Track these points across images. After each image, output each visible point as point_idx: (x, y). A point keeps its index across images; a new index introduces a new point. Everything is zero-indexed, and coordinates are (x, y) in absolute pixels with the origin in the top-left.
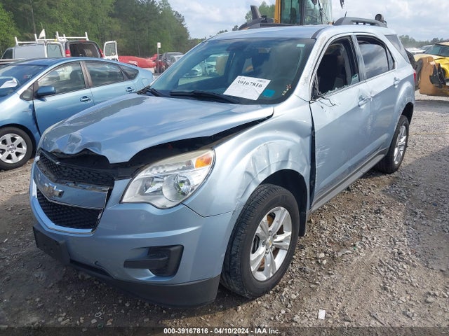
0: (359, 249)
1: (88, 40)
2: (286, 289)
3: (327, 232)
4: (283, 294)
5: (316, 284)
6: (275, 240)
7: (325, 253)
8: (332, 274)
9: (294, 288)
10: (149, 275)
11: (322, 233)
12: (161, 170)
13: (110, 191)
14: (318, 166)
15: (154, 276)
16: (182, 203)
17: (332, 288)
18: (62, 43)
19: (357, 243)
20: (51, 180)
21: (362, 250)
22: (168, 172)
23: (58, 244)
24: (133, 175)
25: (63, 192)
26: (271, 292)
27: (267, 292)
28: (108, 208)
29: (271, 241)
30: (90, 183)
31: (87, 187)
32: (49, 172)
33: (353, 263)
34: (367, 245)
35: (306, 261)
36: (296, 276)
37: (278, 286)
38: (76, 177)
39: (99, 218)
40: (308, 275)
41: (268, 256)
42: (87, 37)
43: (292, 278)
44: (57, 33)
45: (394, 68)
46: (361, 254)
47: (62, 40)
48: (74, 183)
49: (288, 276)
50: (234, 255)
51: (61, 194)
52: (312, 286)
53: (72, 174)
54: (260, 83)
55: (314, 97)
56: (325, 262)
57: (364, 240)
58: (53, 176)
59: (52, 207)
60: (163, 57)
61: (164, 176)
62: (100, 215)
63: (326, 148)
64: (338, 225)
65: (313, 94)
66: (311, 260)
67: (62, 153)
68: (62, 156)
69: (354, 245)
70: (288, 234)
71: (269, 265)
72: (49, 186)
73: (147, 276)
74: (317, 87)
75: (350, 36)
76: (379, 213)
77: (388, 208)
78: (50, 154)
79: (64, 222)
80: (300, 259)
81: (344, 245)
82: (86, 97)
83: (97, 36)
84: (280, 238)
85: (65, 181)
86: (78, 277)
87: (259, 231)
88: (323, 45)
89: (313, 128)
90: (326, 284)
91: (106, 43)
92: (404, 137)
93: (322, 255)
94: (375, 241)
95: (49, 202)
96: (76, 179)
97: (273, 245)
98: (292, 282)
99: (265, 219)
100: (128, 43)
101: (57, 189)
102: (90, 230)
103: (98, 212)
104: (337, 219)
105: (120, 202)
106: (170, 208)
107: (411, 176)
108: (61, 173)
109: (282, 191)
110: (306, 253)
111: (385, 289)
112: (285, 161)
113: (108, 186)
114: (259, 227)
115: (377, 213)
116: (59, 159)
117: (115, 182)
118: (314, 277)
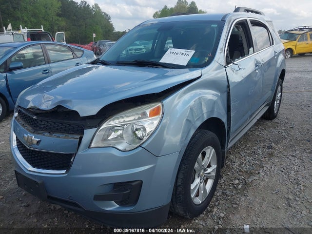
0: (263, 176)
1: (43, 31)
2: (215, 210)
3: (237, 164)
4: (214, 213)
5: (237, 204)
6: (206, 172)
7: (239, 180)
8: (247, 196)
9: (221, 208)
10: (113, 206)
11: (233, 165)
12: (122, 120)
13: (81, 139)
14: (232, 114)
15: (118, 206)
16: (140, 146)
17: (249, 206)
18: (25, 33)
19: (261, 171)
20: (30, 131)
21: (265, 176)
22: (127, 121)
23: (37, 183)
24: (99, 125)
25: (40, 141)
26: (204, 212)
27: (202, 213)
28: (80, 152)
29: (203, 173)
30: (63, 133)
31: (61, 136)
32: (27, 125)
33: (261, 187)
34: (268, 173)
35: (226, 186)
36: (221, 199)
37: (208, 207)
38: (50, 128)
39: (72, 160)
40: (230, 197)
41: (202, 185)
42: (42, 29)
43: (218, 201)
44: (21, 26)
45: (273, 44)
46: (265, 179)
47: (24, 31)
48: (50, 133)
49: (215, 199)
50: (179, 186)
51: (38, 142)
52: (234, 206)
53: (47, 126)
54: (187, 53)
55: (228, 63)
56: (240, 187)
57: (265, 168)
58: (30, 128)
59: (30, 154)
60: (97, 44)
61: (124, 125)
62: (72, 159)
63: (237, 101)
64: (244, 158)
65: (226, 61)
66: (230, 186)
67: (38, 109)
68: (38, 112)
69: (259, 173)
70: (214, 166)
71: (202, 192)
72: (28, 137)
73: (113, 207)
74: (229, 56)
75: (246, 20)
76: (271, 148)
77: (276, 145)
78: (27, 110)
79: (41, 165)
80: (221, 186)
81: (251, 173)
82: (46, 70)
83: (49, 30)
84: (209, 170)
85: (42, 132)
86: (50, 208)
87: (196, 166)
88: (230, 26)
89: (228, 86)
90: (244, 204)
91: (57, 33)
92: (280, 94)
93: (237, 181)
94: (273, 169)
95: (28, 149)
96: (51, 130)
97: (204, 176)
98: (219, 203)
99: (200, 156)
100: (71, 34)
101: (35, 138)
102: (64, 171)
103: (70, 156)
104: (242, 154)
105: (89, 147)
106: (130, 151)
107: (286, 121)
108: (37, 126)
109: (211, 135)
110: (224, 181)
111: (290, 206)
112: (212, 111)
113: (79, 134)
114: (196, 163)
115: (270, 148)
116: (36, 114)
117: (85, 131)
118: (234, 199)
